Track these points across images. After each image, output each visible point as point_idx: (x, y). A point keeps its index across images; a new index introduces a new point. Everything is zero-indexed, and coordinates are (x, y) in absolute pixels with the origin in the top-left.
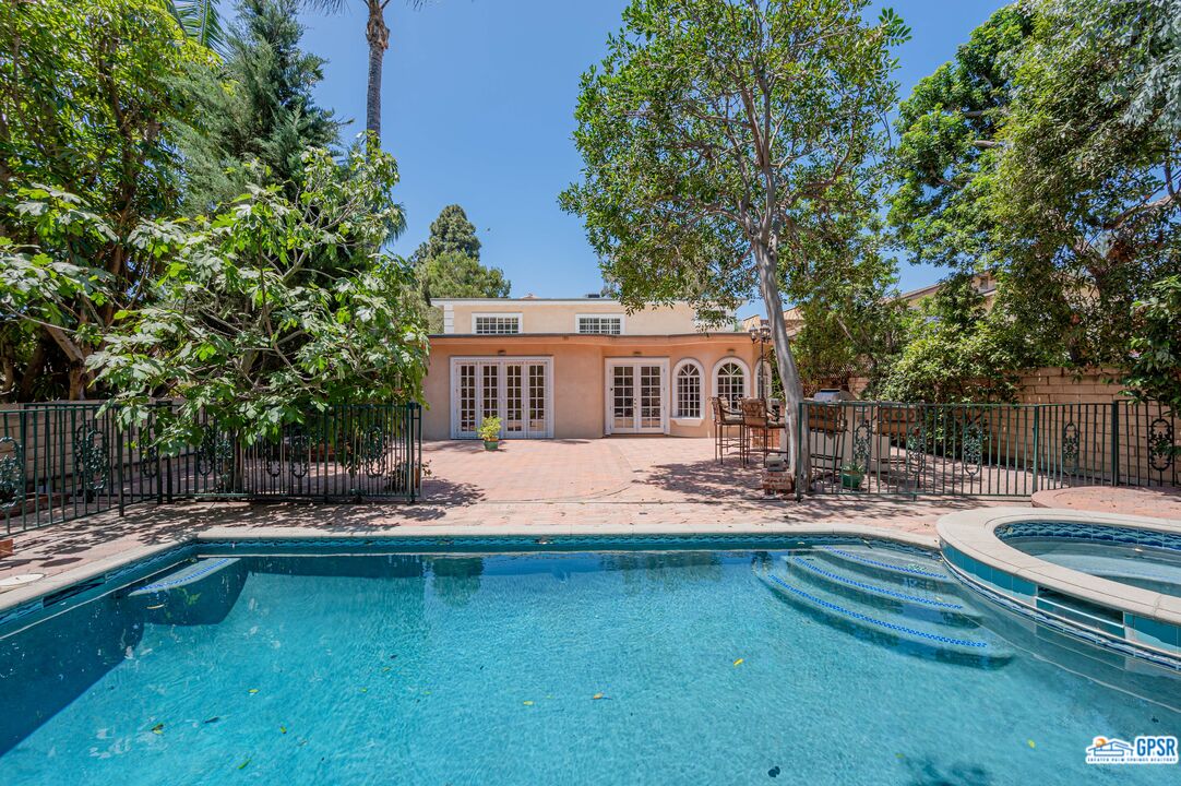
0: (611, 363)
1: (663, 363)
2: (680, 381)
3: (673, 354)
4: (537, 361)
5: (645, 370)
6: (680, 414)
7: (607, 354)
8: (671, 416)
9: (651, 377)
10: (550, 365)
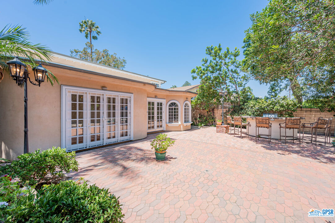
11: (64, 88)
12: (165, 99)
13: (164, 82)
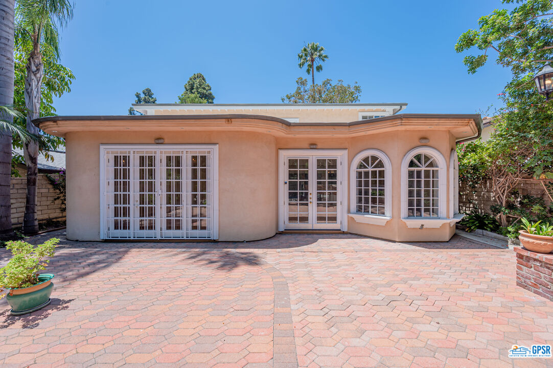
0: (285, 156)
1: (341, 156)
2: (359, 175)
3: (351, 146)
4: (199, 150)
5: (321, 163)
6: (359, 210)
7: (280, 145)
8: (349, 212)
9: (328, 170)
10: (214, 155)
11: (102, 147)
12: (345, 149)
13: (398, 107)
